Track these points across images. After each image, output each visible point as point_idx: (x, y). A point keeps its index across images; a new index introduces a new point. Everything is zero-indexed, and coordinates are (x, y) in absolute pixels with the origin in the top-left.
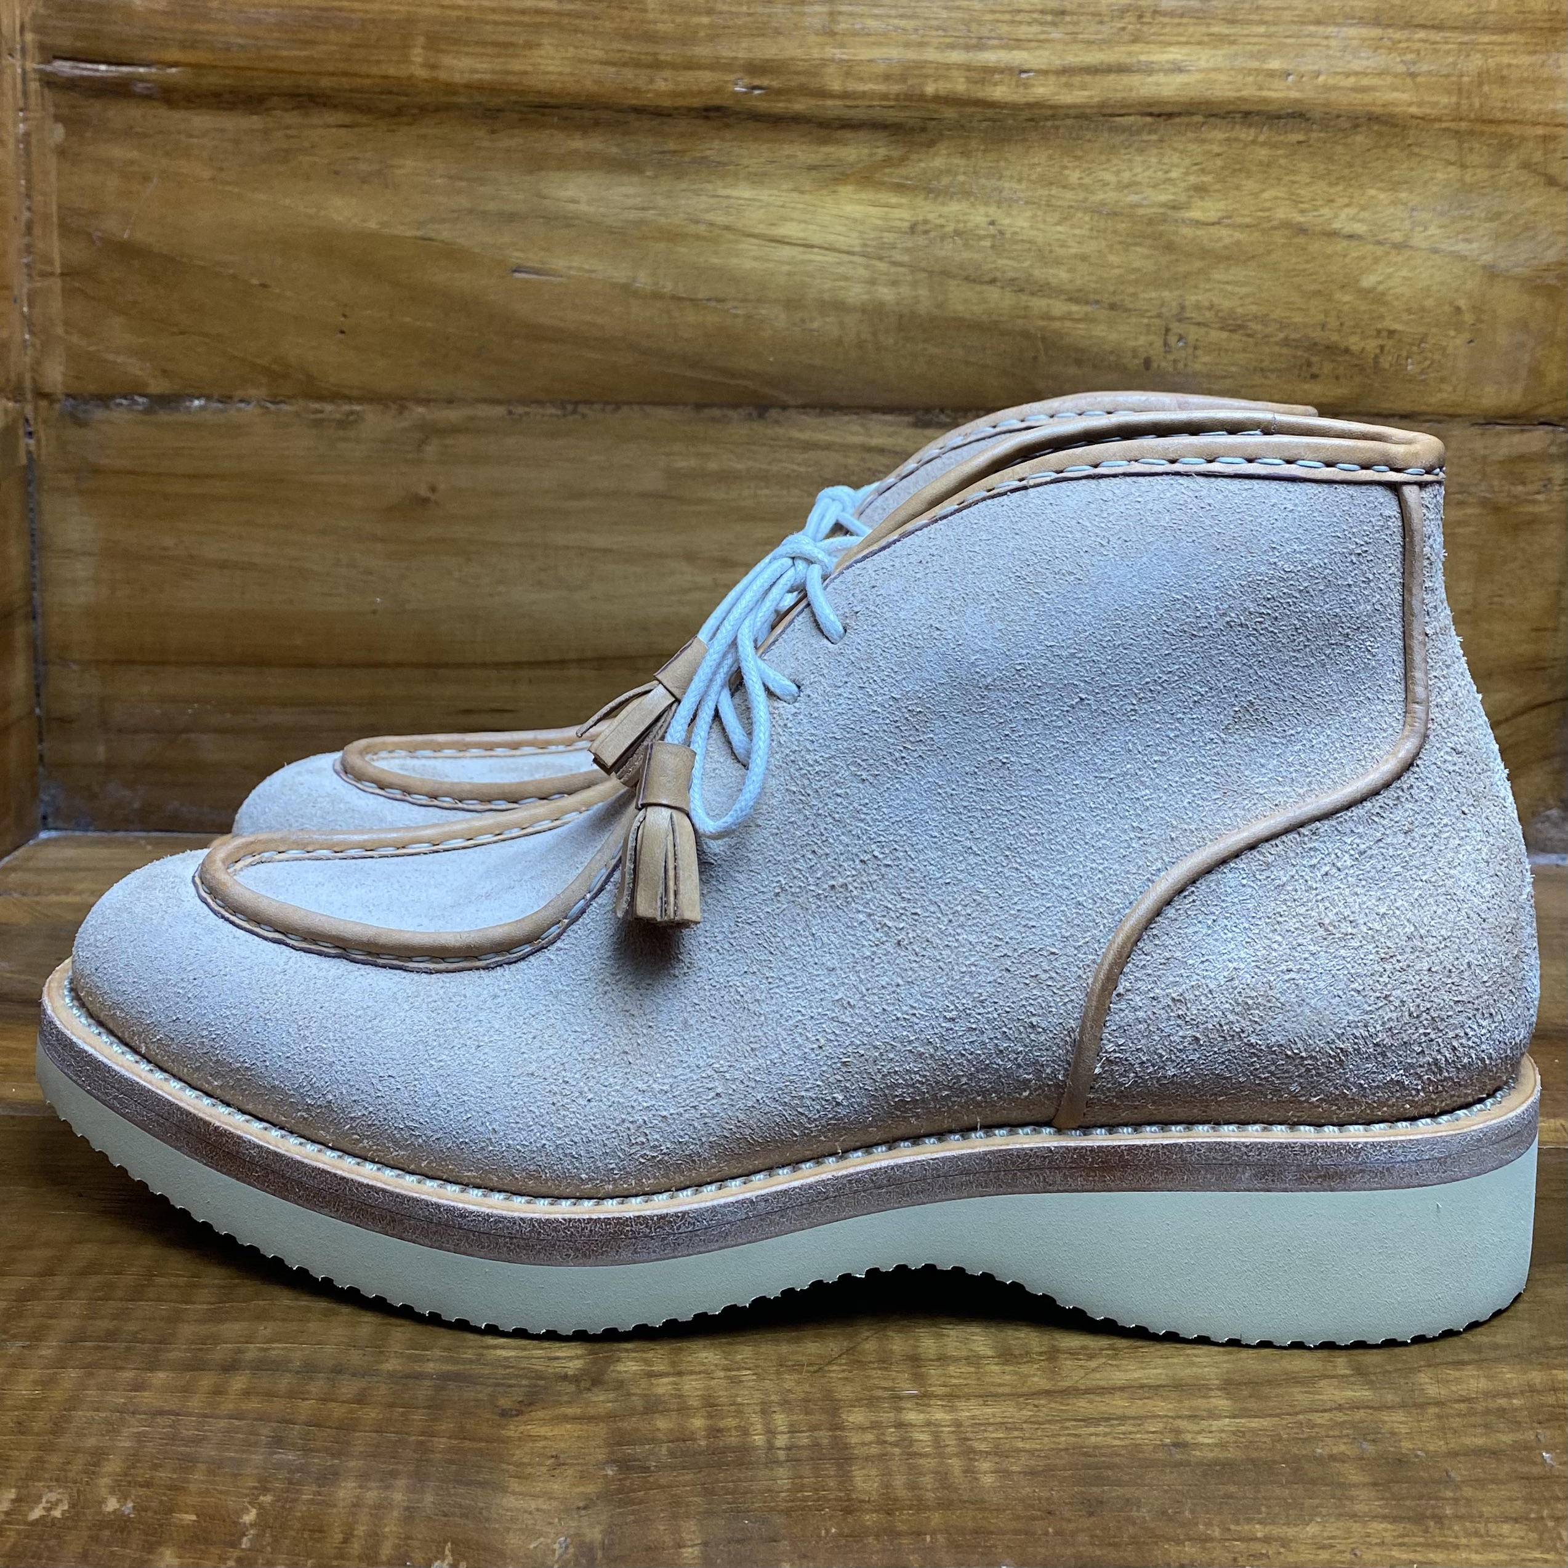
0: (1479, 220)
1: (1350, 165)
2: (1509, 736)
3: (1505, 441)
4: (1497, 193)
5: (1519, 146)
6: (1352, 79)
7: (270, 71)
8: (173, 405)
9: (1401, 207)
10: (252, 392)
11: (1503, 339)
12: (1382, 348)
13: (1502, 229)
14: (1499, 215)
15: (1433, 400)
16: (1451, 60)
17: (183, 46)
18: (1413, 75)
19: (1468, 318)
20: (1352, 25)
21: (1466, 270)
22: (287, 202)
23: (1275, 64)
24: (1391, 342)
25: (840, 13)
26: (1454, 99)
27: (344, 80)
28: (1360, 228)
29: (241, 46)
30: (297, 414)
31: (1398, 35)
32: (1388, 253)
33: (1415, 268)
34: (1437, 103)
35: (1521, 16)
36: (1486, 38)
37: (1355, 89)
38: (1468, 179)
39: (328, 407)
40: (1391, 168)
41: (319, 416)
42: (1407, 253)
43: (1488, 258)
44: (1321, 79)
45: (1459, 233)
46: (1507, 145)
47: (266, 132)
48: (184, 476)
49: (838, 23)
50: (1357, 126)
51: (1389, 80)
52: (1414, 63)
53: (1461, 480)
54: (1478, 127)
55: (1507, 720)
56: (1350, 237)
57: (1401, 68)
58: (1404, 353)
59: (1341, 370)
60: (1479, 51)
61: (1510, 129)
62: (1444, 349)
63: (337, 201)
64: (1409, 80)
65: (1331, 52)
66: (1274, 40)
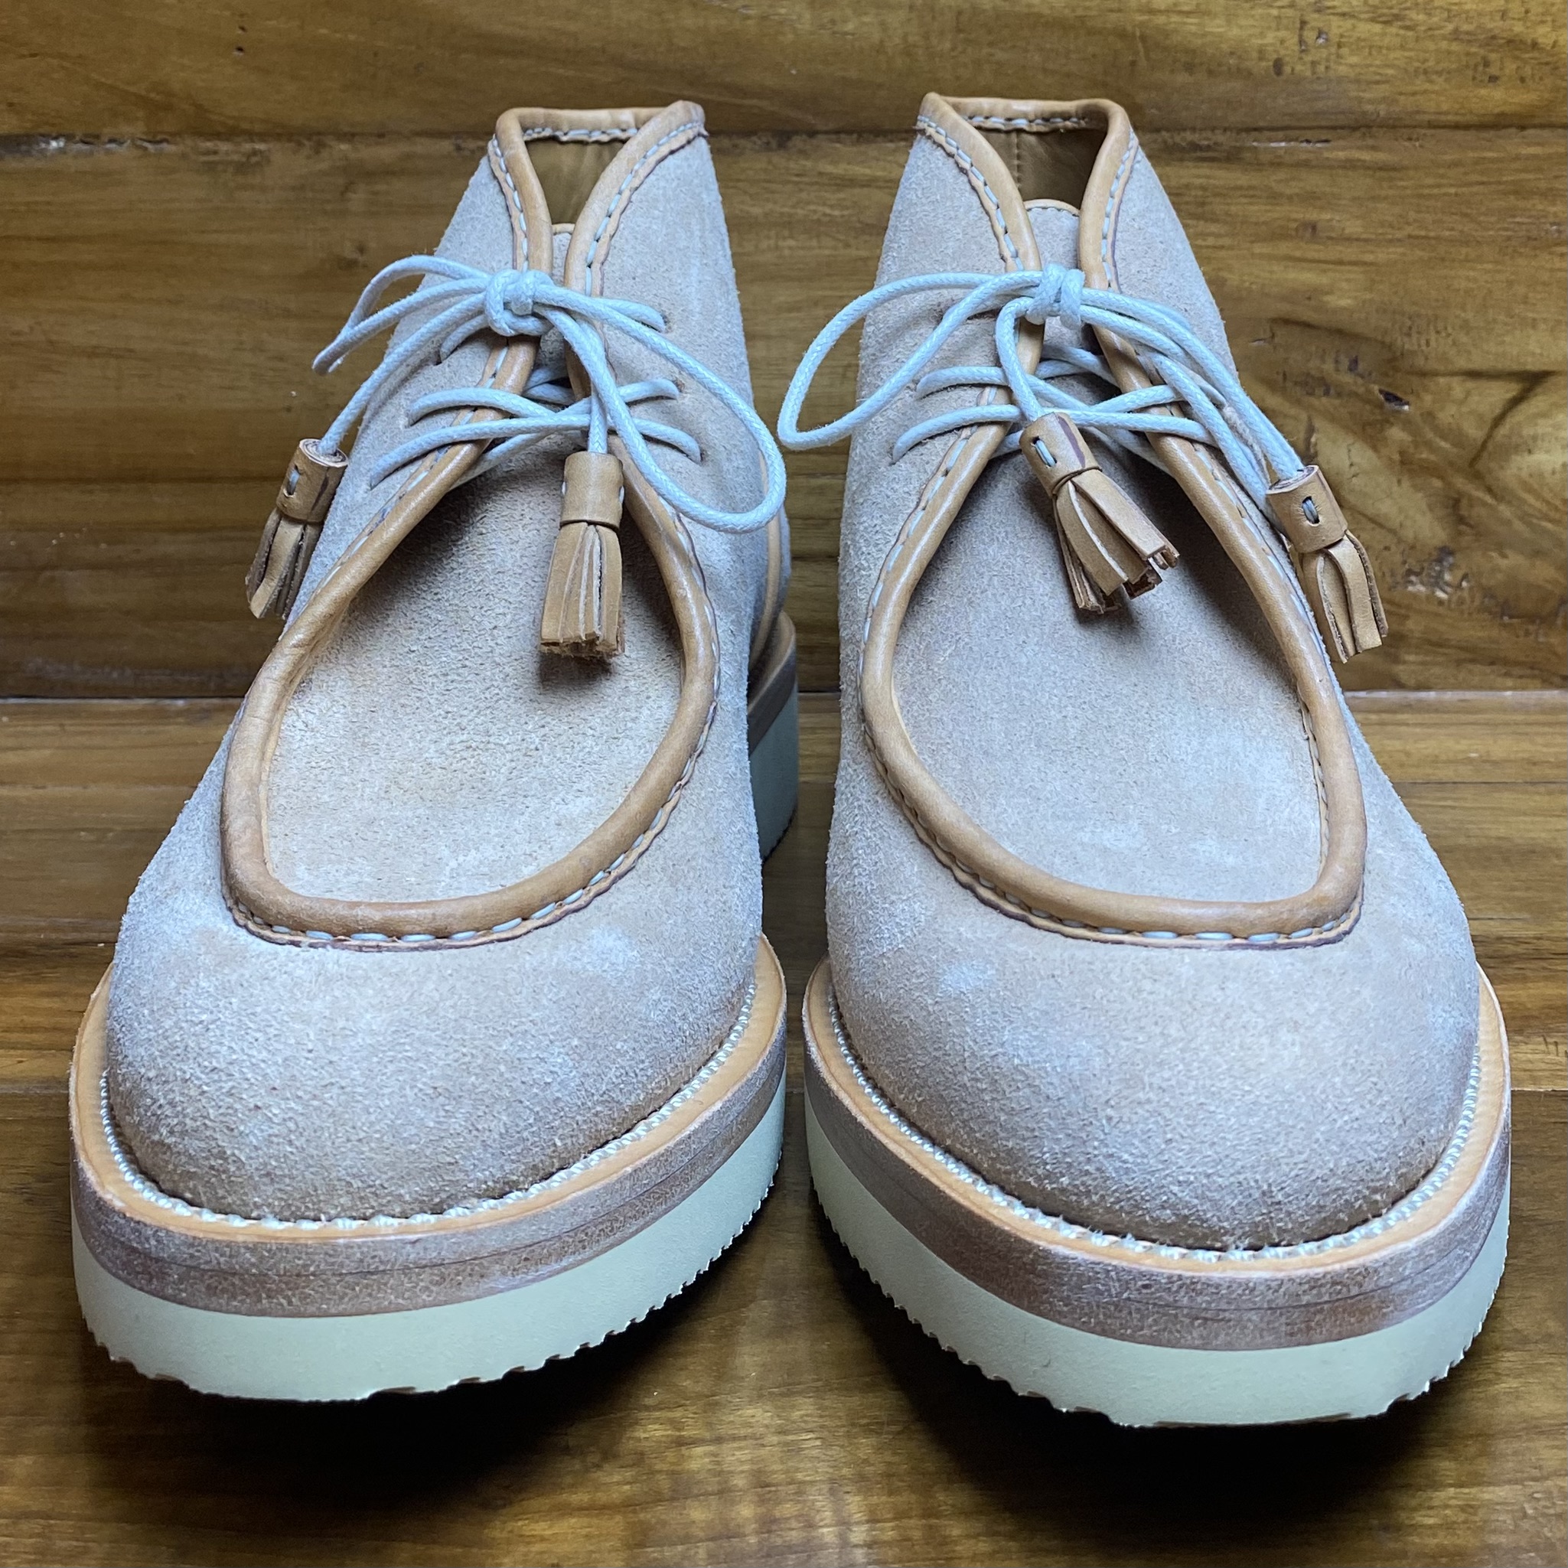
8: (24, 148)
10: (126, 129)
30: (184, 156)
39: (224, 147)
41: (212, 158)
48: (39, 239)
59: (1528, 71)
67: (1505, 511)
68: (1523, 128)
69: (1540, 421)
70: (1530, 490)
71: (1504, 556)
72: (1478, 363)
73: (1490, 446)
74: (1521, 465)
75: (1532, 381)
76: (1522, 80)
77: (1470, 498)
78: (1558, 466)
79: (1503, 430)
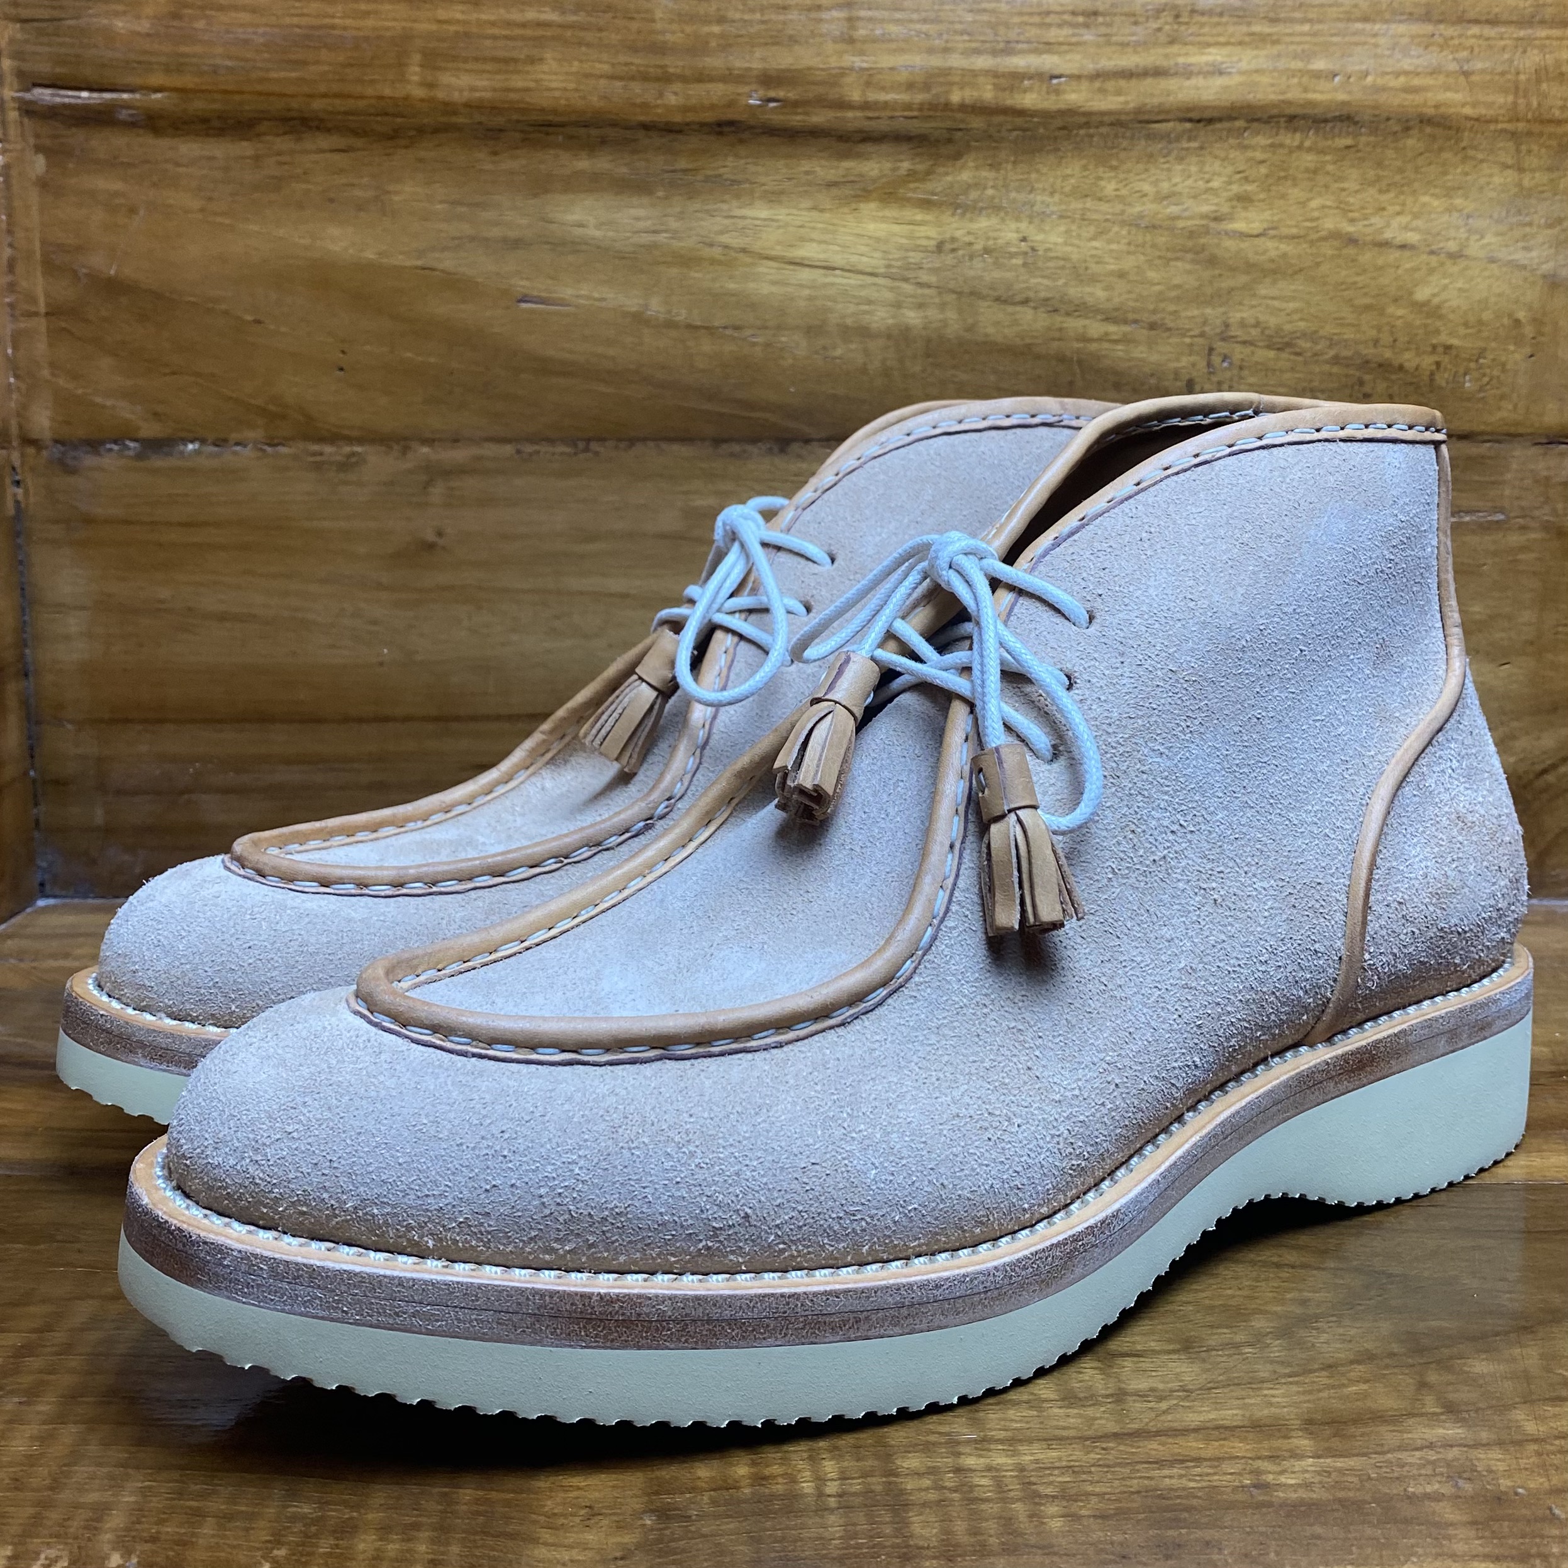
0: (1539, 226)
1: (1401, 170)
4: (1558, 197)
6: (1402, 79)
7: (260, 94)
8: (166, 449)
9: (1456, 214)
10: (248, 434)
11: (1565, 354)
12: (1438, 364)
13: (1564, 235)
14: (1559, 221)
15: (1493, 419)
16: (1506, 56)
17: (167, 70)
18: (1466, 74)
19: (1529, 331)
20: (1400, 22)
21: (1525, 279)
22: (281, 232)
23: (1319, 64)
24: (1447, 358)
25: (859, 18)
26: (1510, 98)
27: (338, 101)
28: (1412, 237)
29: (230, 69)
30: (296, 457)
31: (1450, 31)
32: (1443, 264)
33: (1472, 279)
34: (1492, 103)
36: (1542, 33)
37: (1406, 90)
38: (1527, 182)
40: (1445, 173)
42: (1462, 263)
43: (1547, 268)
44: (1370, 79)
45: (1517, 241)
47: (257, 159)
48: (178, 524)
49: (857, 29)
50: (1408, 129)
51: (1441, 79)
52: (1468, 61)
53: (1523, 503)
54: (1537, 128)
56: (1403, 247)
57: (1453, 67)
58: (1461, 371)
60: (1536, 47)
62: (1504, 365)
63: (335, 231)
64: (1462, 79)
65: (1379, 51)
66: (1319, 39)
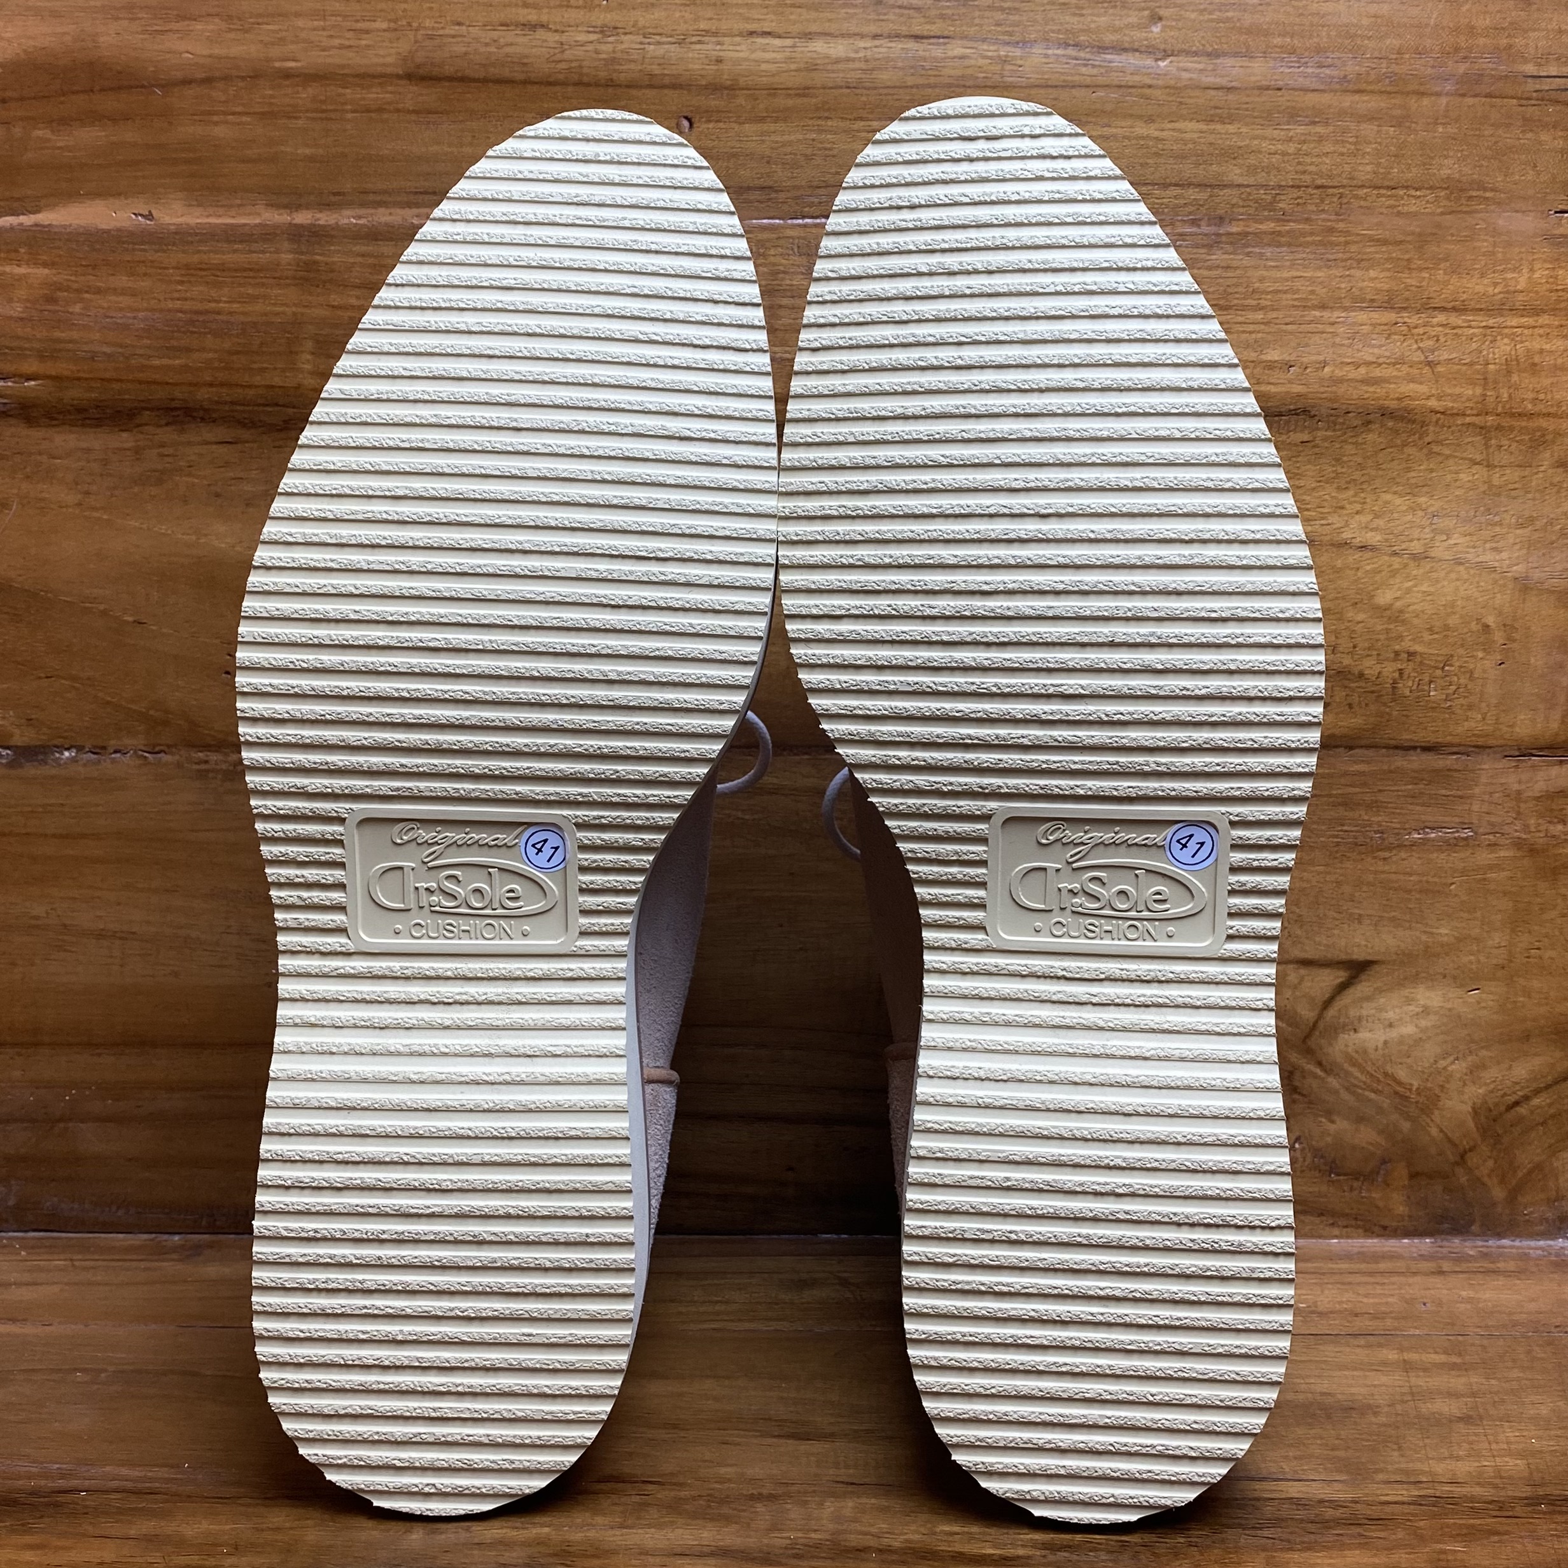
0: (1509, 526)
1: (1361, 467)
2: (1550, 1105)
3: (1541, 775)
4: (1530, 496)
5: (1553, 442)
6: (1363, 370)
7: (140, 382)
8: (41, 757)
9: (1420, 513)
10: (128, 741)
11: (1538, 661)
12: (1401, 672)
13: (1536, 535)
14: (1531, 520)
15: (1460, 729)
16: (1474, 346)
17: (41, 357)
18: (1430, 364)
19: (1499, 637)
20: (1362, 309)
21: (1495, 582)
22: (163, 529)
23: (1273, 355)
24: (1411, 665)
25: (781, 306)
26: (1479, 391)
27: (224, 390)
28: (1374, 538)
29: (109, 356)
30: (179, 765)
31: (1414, 320)
32: (1406, 566)
33: (1437, 581)
34: (1459, 395)
35: (1554, 296)
36: (1514, 322)
37: (1365, 381)
38: (1496, 481)
39: (214, 757)
40: (1409, 470)
41: (203, 767)
42: (1427, 565)
43: (1519, 569)
44: (1327, 369)
45: (1486, 542)
46: (1539, 441)
47: (137, 451)
48: (54, 836)
49: (779, 318)
50: (1369, 422)
51: (1405, 369)
52: (1433, 351)
53: (1493, 819)
54: (1506, 422)
55: (1548, 1087)
56: (1363, 547)
57: (1418, 357)
58: (1427, 679)
59: (1355, 699)
60: (1507, 336)
61: (1543, 423)
62: (1472, 672)
63: (220, 528)
64: (1426, 370)
65: (1338, 340)
66: (1273, 329)
67: (1333, 1082)
68: (1351, 748)
69: (1365, 1005)
70: (1354, 1064)
71: (1333, 1122)
72: (1310, 953)
73: (1321, 1025)
74: (1346, 1042)
75: (1357, 969)
76: (1350, 706)
77: (1303, 1071)
78: (1380, 1045)
79: (1331, 1012)
